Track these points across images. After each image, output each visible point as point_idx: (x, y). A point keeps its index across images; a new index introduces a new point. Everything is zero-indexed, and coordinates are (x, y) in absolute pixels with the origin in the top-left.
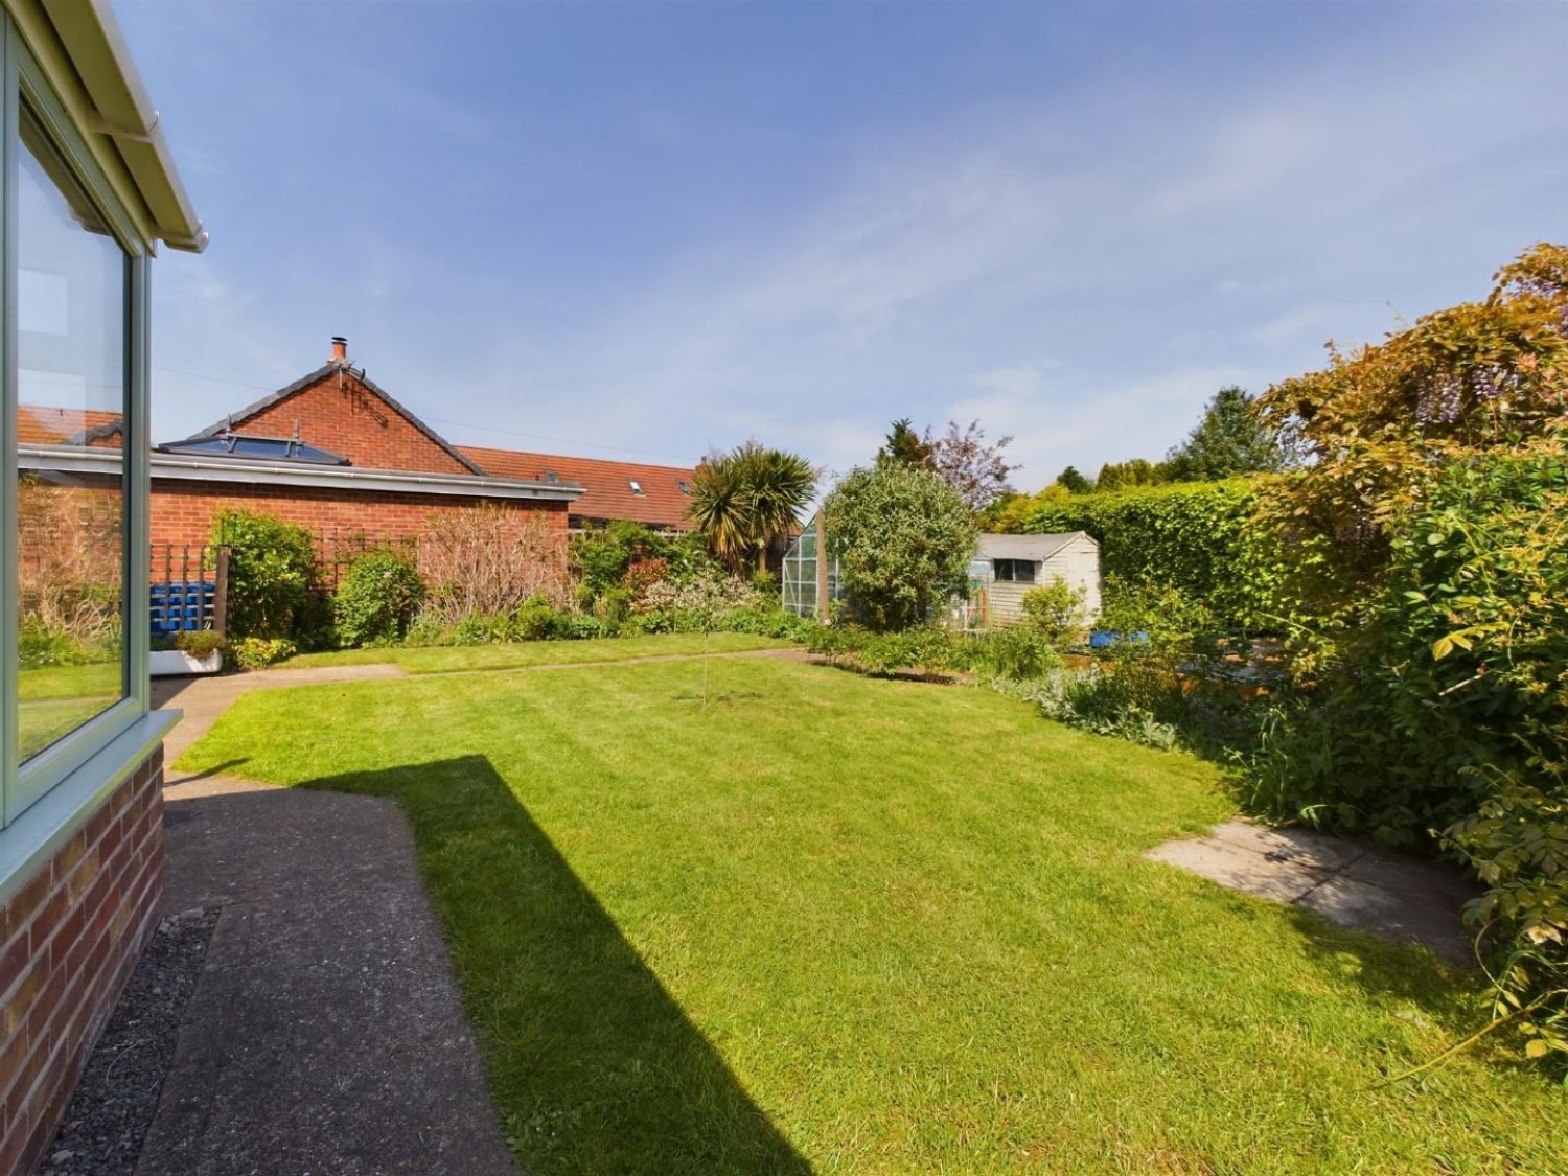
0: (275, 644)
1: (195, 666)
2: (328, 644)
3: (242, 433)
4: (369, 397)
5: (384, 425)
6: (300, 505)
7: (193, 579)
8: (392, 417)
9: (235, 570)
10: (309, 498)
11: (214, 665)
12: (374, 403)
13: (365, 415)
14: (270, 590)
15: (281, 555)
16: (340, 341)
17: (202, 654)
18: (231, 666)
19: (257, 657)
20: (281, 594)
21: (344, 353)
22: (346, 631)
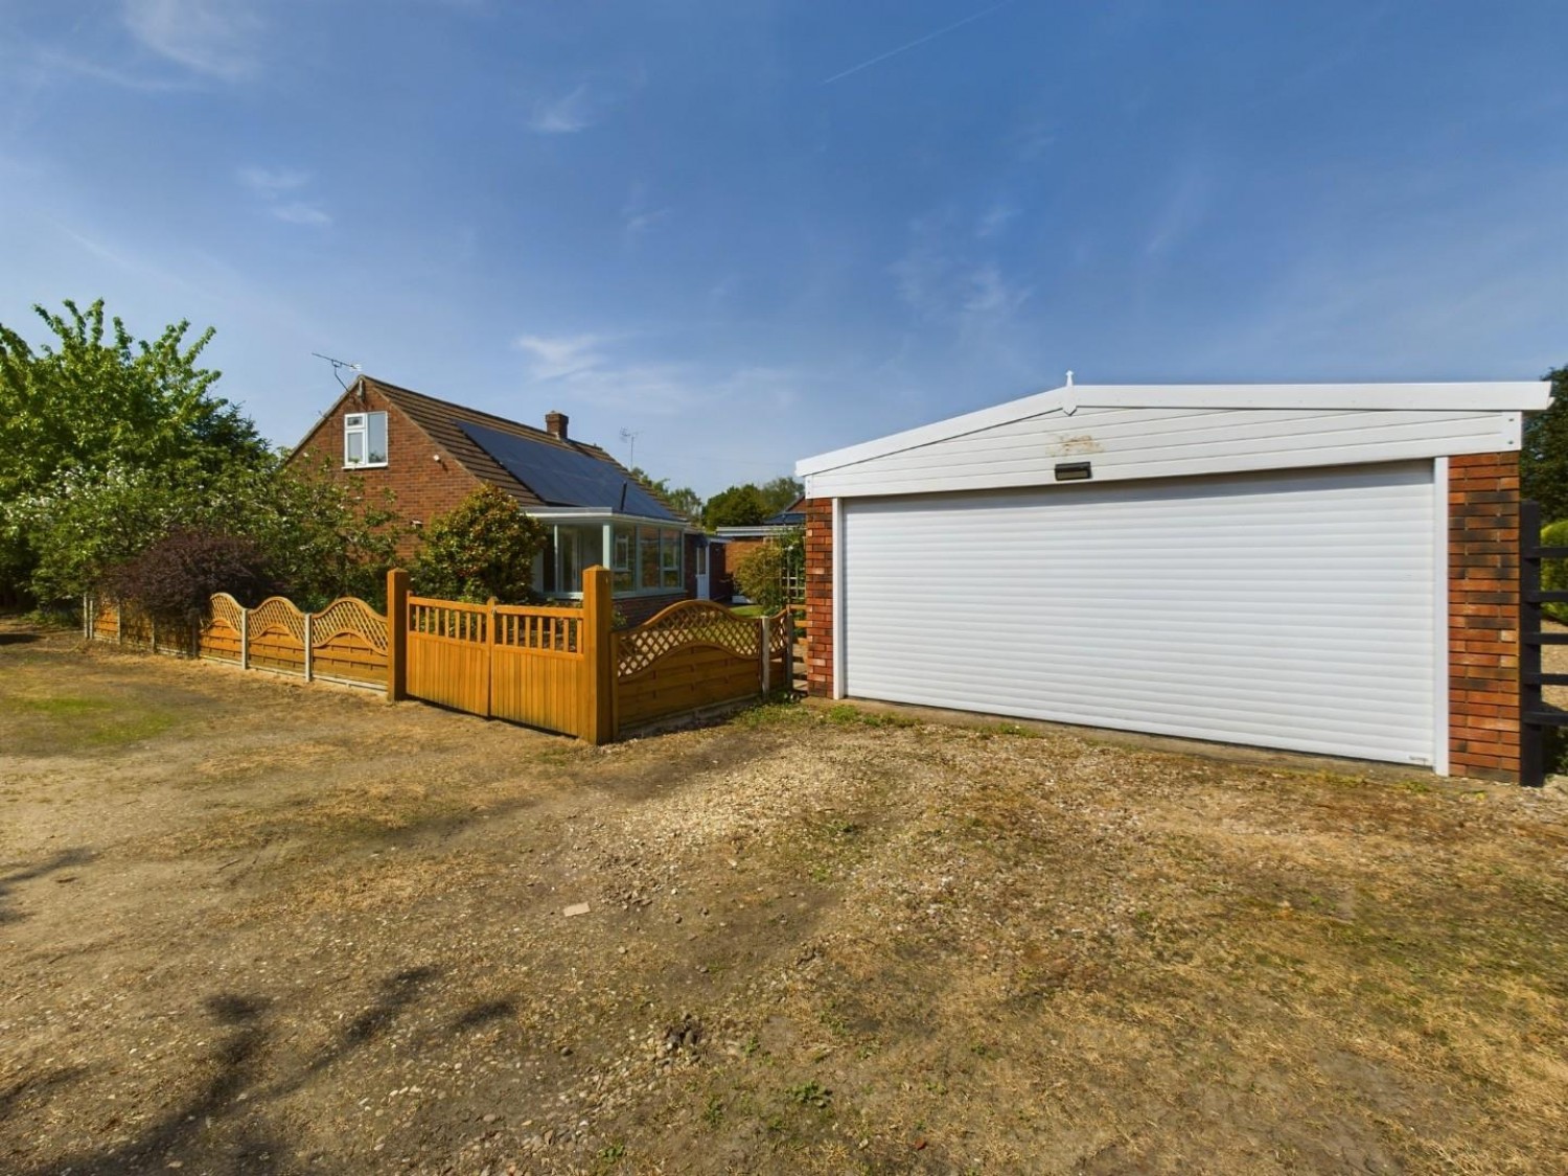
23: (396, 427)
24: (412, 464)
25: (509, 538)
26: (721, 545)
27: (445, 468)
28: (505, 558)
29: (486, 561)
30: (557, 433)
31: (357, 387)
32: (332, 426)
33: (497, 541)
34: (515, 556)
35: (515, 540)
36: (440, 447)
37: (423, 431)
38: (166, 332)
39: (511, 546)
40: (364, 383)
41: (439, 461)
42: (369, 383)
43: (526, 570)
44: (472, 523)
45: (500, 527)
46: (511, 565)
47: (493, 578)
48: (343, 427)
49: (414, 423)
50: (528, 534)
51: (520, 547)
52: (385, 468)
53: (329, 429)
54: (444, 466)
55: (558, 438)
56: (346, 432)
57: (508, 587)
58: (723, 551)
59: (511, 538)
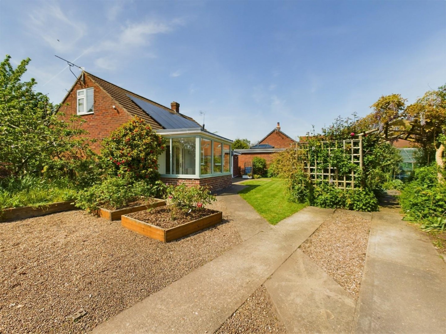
0: (259, 176)
1: (249, 178)
2: (266, 177)
3: (260, 144)
4: (280, 134)
5: (283, 138)
6: (265, 155)
7: (249, 166)
8: (284, 137)
9: (254, 165)
10: (267, 154)
11: (251, 177)
12: (281, 135)
13: (280, 137)
14: (258, 168)
15: (259, 163)
16: (278, 123)
17: (250, 176)
18: (253, 178)
19: (256, 177)
20: (259, 169)
21: (279, 125)
22: (269, 175)
23: (97, 94)
24: (104, 111)
25: (144, 144)
26: (237, 155)
27: (118, 112)
28: (142, 155)
29: (131, 156)
30: (175, 110)
31: (81, 76)
32: (72, 97)
33: (137, 146)
34: (147, 154)
35: (149, 145)
36: (116, 102)
37: (109, 95)
38: (6, 58)
39: (146, 148)
40: (84, 74)
41: (115, 109)
42: (86, 74)
43: (154, 162)
44: (125, 135)
45: (140, 138)
46: (145, 159)
47: (135, 166)
48: (76, 96)
49: (104, 91)
50: (156, 143)
51: (151, 150)
52: (93, 114)
53: (71, 97)
54: (118, 111)
55: (175, 112)
56: (78, 99)
57: (143, 171)
58: (238, 158)
59: (146, 144)
